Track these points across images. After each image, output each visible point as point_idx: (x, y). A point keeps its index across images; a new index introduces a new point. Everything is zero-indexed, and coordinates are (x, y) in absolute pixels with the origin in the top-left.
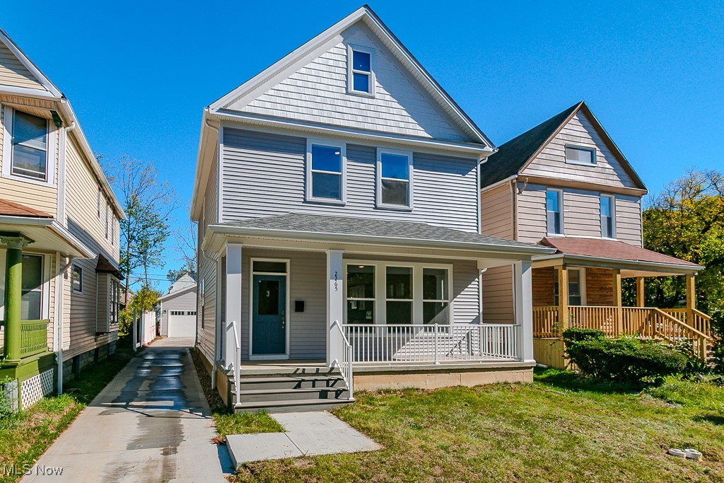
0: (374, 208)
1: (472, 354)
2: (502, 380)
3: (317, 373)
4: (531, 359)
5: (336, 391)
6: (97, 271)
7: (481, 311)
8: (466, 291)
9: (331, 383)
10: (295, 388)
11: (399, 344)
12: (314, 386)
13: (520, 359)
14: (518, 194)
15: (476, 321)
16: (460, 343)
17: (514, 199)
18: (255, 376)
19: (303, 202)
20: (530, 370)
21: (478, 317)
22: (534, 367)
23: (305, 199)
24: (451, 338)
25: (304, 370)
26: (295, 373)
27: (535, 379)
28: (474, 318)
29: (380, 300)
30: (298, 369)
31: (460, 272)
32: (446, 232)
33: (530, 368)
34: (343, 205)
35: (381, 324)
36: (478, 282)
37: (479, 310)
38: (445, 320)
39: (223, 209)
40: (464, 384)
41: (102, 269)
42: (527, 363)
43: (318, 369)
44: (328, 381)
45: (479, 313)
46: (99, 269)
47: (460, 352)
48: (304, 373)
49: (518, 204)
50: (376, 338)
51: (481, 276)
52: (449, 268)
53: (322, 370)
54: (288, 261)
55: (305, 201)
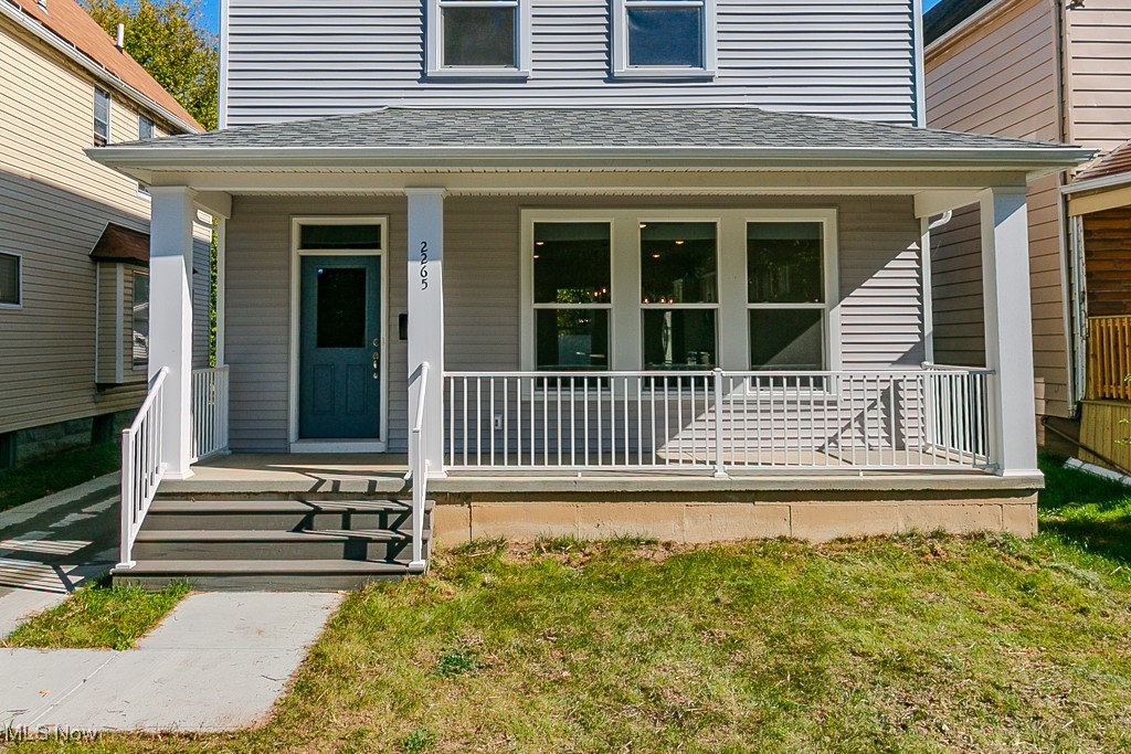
0: (606, 80)
1: (901, 447)
2: (925, 526)
3: (372, 493)
4: (1027, 466)
5: (390, 542)
6: (96, 258)
7: (929, 329)
8: (881, 278)
9: (392, 519)
10: (294, 531)
11: (673, 418)
12: (346, 526)
13: (996, 468)
14: (1072, 7)
15: (913, 357)
16: (860, 418)
17: (1060, 21)
18: (217, 496)
19: (420, 81)
20: (1027, 499)
21: (919, 347)
22: (1039, 490)
23: (423, 72)
24: (830, 403)
25: (336, 484)
26: (314, 491)
27: (1042, 526)
28: (907, 348)
29: (626, 306)
30: (322, 482)
31: (859, 229)
32: (806, 125)
33: (1030, 492)
34: (524, 80)
35: (626, 369)
36: (919, 253)
37: (921, 327)
38: (816, 358)
39: (228, 111)
40: (800, 532)
41: (107, 255)
42: (1012, 480)
43: (373, 484)
44: (384, 514)
45: (921, 335)
46: (98, 254)
47: (863, 440)
48: (336, 492)
49: (1071, 34)
50: (620, 404)
51: (926, 239)
52: (827, 219)
53: (384, 484)
54: (382, 221)
55: (425, 78)
